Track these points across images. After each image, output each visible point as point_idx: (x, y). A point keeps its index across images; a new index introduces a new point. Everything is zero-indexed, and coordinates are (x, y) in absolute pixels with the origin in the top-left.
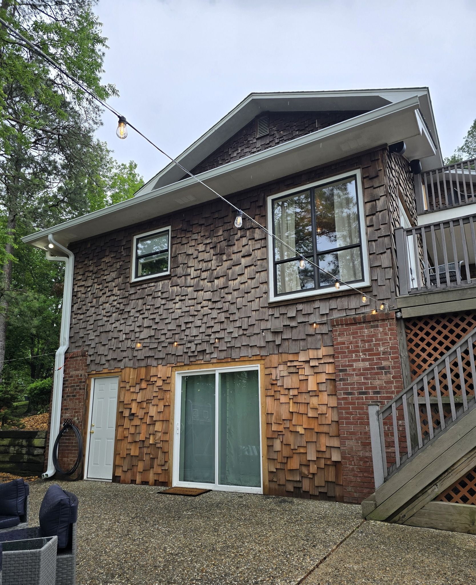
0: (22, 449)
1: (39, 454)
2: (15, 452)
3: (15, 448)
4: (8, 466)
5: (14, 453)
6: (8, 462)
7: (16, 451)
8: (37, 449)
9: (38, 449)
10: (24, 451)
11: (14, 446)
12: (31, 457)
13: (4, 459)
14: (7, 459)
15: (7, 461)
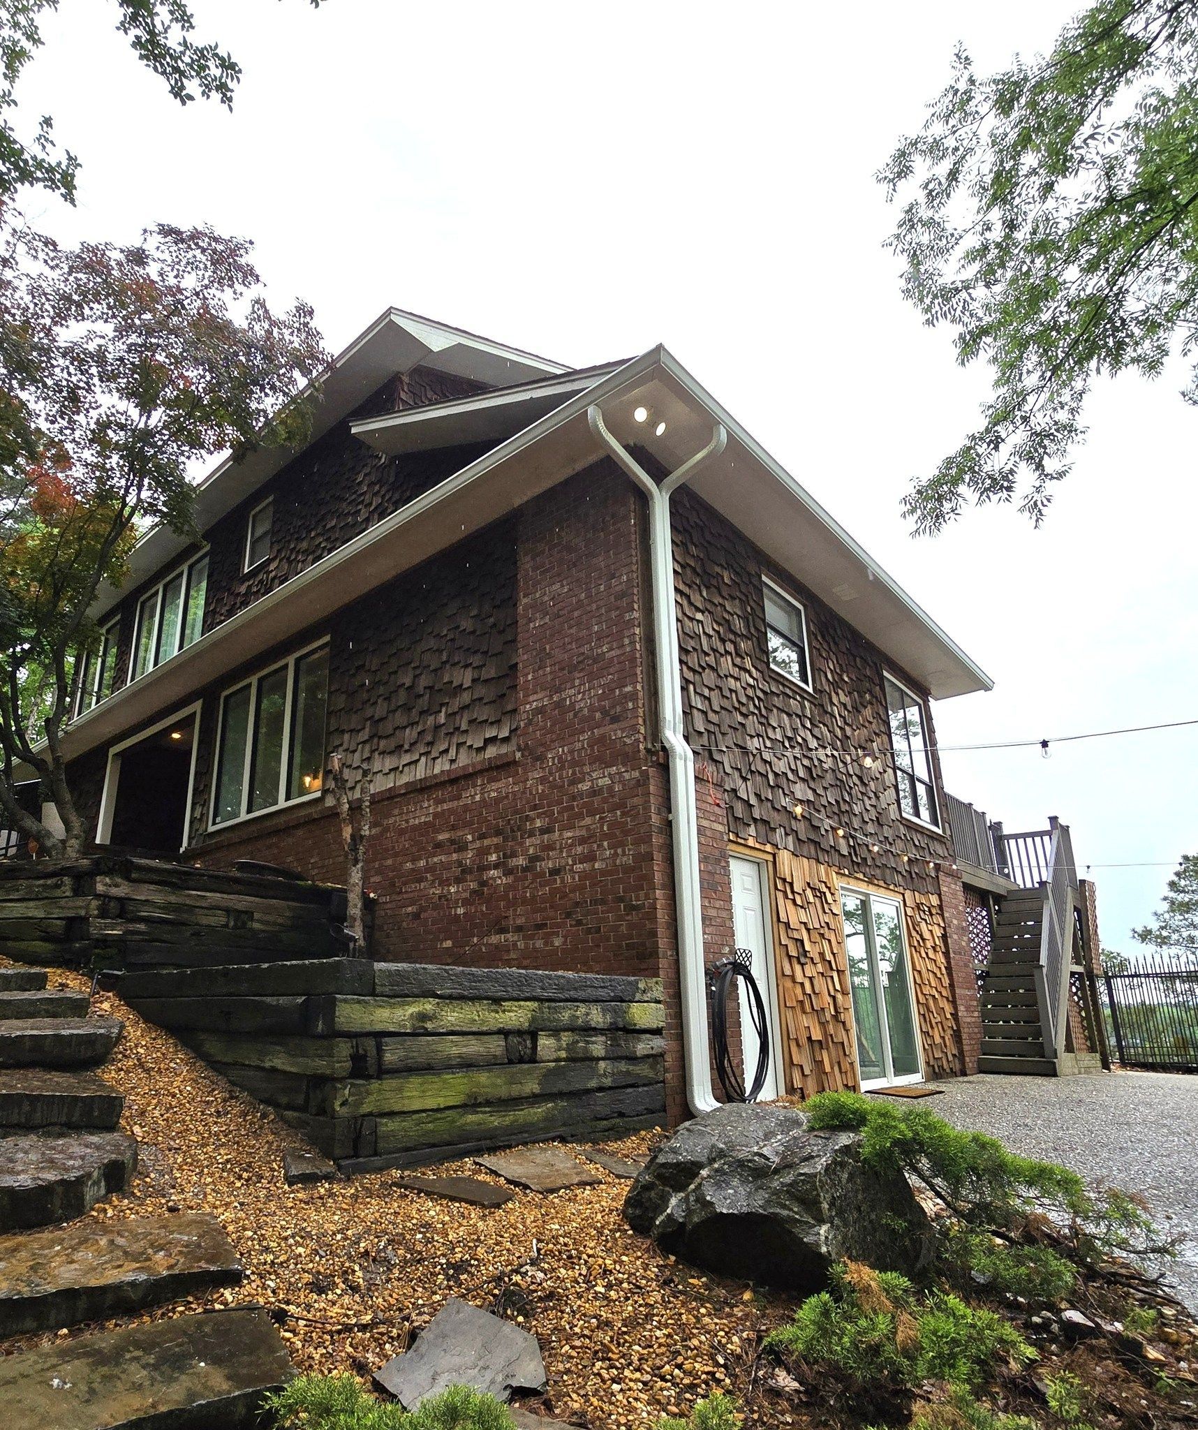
0: (588, 1042)
1: (654, 1052)
2: (563, 1054)
3: (559, 1040)
4: (538, 1112)
5: (557, 1060)
6: (535, 1099)
7: (567, 1050)
8: (644, 1036)
9: (648, 1036)
10: (598, 1047)
11: (555, 1032)
12: (623, 1066)
13: (516, 1090)
14: (532, 1086)
15: (535, 1096)
